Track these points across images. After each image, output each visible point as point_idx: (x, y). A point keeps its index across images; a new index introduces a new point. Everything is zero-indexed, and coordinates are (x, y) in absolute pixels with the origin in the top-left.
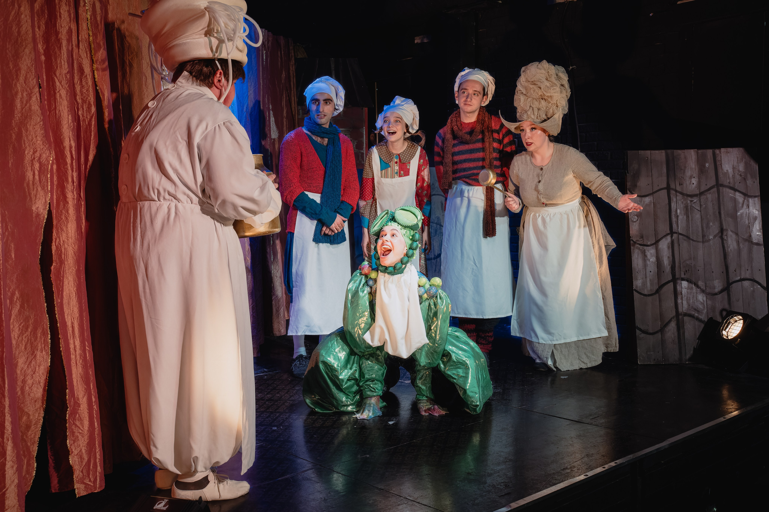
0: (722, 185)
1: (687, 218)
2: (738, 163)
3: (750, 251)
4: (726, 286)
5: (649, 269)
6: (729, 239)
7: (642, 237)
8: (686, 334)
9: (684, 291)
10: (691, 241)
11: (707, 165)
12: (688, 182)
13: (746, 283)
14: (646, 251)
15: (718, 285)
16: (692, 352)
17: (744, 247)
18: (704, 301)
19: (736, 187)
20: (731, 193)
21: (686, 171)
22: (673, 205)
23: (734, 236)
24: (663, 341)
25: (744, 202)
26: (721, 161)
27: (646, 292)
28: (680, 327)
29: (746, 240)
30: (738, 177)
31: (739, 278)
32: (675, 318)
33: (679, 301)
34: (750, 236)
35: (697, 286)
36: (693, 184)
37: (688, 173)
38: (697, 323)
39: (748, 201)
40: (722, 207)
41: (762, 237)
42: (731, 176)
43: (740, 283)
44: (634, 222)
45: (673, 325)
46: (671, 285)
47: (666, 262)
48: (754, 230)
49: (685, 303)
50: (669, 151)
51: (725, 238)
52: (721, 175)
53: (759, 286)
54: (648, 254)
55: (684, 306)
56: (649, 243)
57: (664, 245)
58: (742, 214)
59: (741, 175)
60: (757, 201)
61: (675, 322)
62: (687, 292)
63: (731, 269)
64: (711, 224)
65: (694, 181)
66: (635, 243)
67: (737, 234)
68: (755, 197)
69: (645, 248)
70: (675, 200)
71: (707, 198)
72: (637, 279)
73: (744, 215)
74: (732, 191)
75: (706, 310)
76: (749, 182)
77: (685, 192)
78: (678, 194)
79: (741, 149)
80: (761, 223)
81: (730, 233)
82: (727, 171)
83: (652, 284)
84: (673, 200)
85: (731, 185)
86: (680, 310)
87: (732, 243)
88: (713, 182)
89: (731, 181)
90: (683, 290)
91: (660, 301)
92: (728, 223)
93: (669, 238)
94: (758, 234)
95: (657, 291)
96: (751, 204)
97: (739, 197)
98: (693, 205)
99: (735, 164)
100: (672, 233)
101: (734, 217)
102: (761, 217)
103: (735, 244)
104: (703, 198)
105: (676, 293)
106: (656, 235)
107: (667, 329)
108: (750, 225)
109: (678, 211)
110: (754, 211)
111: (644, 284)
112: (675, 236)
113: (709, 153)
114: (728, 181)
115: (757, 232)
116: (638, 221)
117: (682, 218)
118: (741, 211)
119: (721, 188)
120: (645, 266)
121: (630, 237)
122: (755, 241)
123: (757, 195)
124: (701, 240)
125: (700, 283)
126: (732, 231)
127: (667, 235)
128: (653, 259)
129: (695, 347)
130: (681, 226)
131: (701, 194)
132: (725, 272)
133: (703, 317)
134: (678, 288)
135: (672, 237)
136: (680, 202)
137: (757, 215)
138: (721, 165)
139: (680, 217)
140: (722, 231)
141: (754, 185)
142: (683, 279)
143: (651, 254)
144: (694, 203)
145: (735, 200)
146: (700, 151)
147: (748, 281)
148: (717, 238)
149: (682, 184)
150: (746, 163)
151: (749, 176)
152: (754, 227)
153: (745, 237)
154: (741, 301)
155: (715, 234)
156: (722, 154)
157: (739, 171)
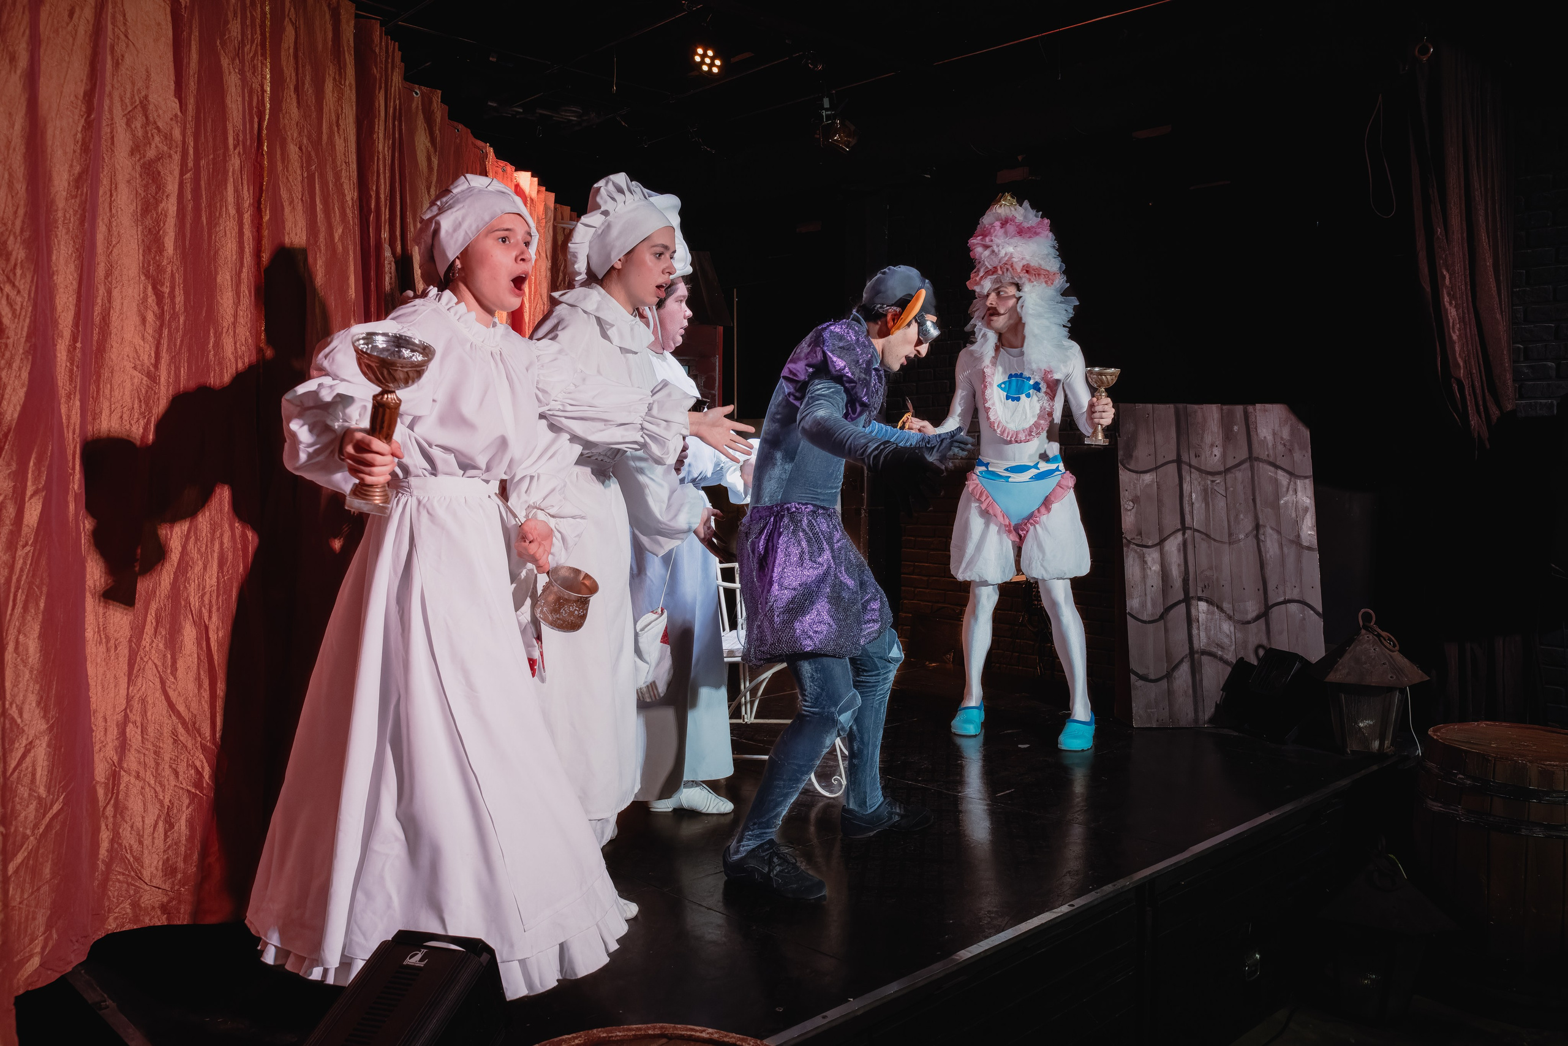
0: (1257, 459)
1: (1206, 505)
2: (1280, 426)
3: (1299, 559)
4: (1263, 610)
5: (1150, 582)
6: (1268, 539)
7: (1140, 534)
8: (1205, 683)
9: (1202, 617)
10: (1212, 541)
11: (1236, 428)
12: (1208, 453)
13: (1293, 607)
14: (1146, 555)
15: (1252, 609)
16: (1213, 710)
17: (1290, 552)
18: (1230, 632)
19: (1278, 463)
20: (1270, 471)
21: (1205, 435)
22: (1186, 487)
23: (1275, 536)
24: (1170, 693)
25: (1289, 485)
26: (1256, 422)
27: (1145, 618)
28: (1195, 670)
29: (1292, 542)
30: (1280, 448)
31: (1282, 599)
32: (1188, 659)
33: (1195, 632)
34: (1299, 536)
35: (1220, 609)
36: (1215, 456)
37: (1208, 439)
38: (1221, 665)
39: (1295, 483)
40: (1257, 493)
41: (1316, 537)
42: (1270, 445)
43: (1284, 606)
44: (1130, 510)
45: (1185, 667)
46: (1183, 605)
47: (1175, 572)
48: (1304, 527)
49: (1203, 634)
50: (1181, 406)
51: (1262, 537)
52: (1255, 445)
53: (1312, 612)
54: (1149, 559)
55: (1201, 640)
56: (1150, 544)
57: (1173, 546)
58: (1286, 503)
59: (1285, 445)
60: (1309, 484)
61: (1189, 663)
62: (1207, 618)
63: (1271, 586)
64: (1242, 516)
65: (1217, 451)
66: (1129, 542)
67: (1279, 532)
68: (1306, 477)
69: (1145, 550)
70: (1188, 479)
71: (1236, 479)
72: (1133, 598)
73: (1290, 505)
74: (1272, 469)
75: (1233, 647)
76: (1297, 455)
77: (1203, 468)
78: (1193, 470)
79: (1286, 406)
80: (1314, 517)
81: (1269, 531)
82: (1265, 437)
83: (1154, 605)
84: (1185, 480)
85: (1271, 460)
86: (1196, 646)
87: (1271, 546)
88: (1243, 454)
89: (1271, 452)
90: (1200, 615)
91: (1166, 631)
92: (1266, 516)
93: (1179, 537)
94: (1309, 533)
95: (1162, 617)
96: (1299, 489)
97: (1283, 478)
98: (1216, 488)
99: (1277, 428)
100: (1184, 528)
101: (1275, 505)
102: (1314, 508)
103: (1276, 545)
104: (1229, 476)
105: (1190, 620)
106: (1161, 530)
107: (1176, 674)
108: (1298, 519)
109: (1194, 496)
110: (1305, 498)
111: (1143, 605)
112: (1189, 533)
113: (1239, 409)
114: (1266, 453)
115: (1308, 530)
116: (1134, 510)
117: (1199, 506)
118: (1284, 499)
119: (1256, 463)
120: (1144, 577)
121: (1123, 533)
122: (1305, 544)
123: (1308, 474)
124: (1226, 539)
125: (1226, 606)
126: (1272, 528)
127: (1178, 530)
128: (1156, 567)
129: (1218, 702)
130: (1197, 519)
131: (1227, 471)
132: (1261, 591)
133: (1231, 657)
134: (1193, 612)
135: (1184, 534)
136: (1196, 483)
137: (1308, 505)
138: (1256, 429)
139: (1196, 505)
140: (1257, 527)
141: (1304, 460)
142: (1200, 599)
143: (1153, 559)
144: (1218, 483)
145: (1276, 482)
146: (1225, 407)
147: (1295, 604)
148: (1250, 538)
149: (1199, 456)
150: (1291, 426)
151: (1296, 447)
152: (1305, 523)
153: (1292, 538)
154: (1285, 633)
155: (1247, 532)
156: (1258, 413)
157: (1282, 438)
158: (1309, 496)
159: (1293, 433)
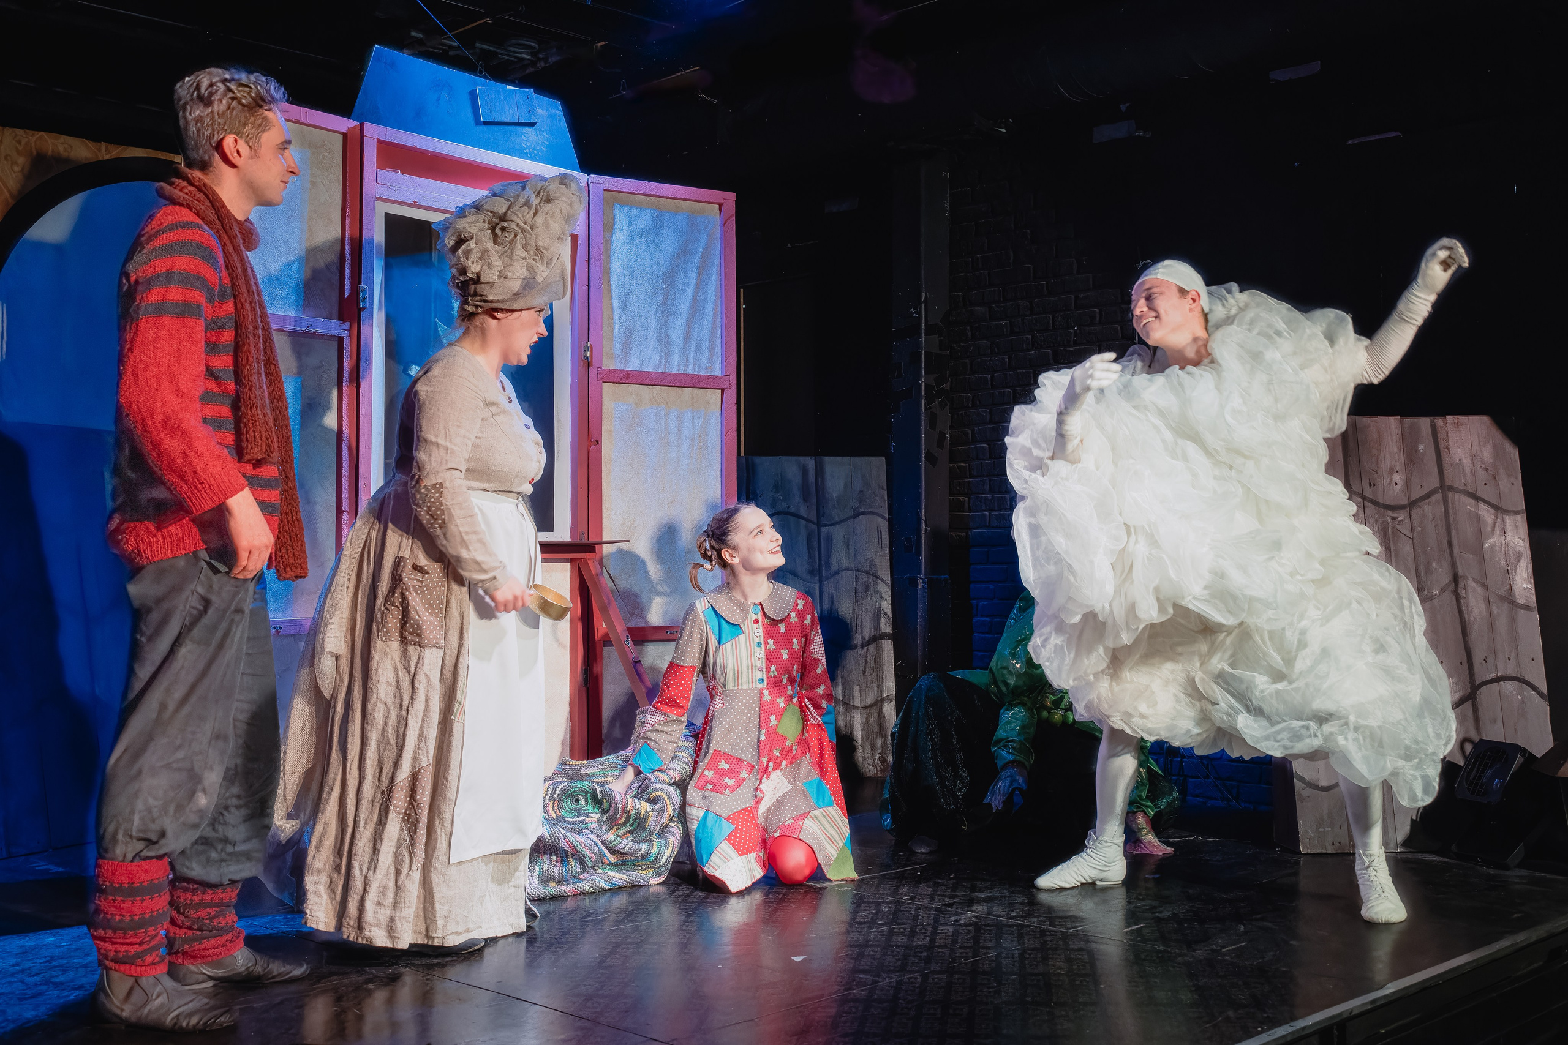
0: (1451, 488)
1: (1387, 550)
2: (1480, 446)
3: (1512, 621)
4: (1469, 690)
6: (1470, 596)
11: (1421, 448)
12: (1386, 481)
13: (1509, 687)
16: (1407, 827)
17: (1501, 612)
19: (1479, 493)
20: (1469, 504)
21: (1382, 457)
23: (1480, 590)
25: (1495, 522)
26: (1448, 441)
29: (1502, 598)
30: (1482, 475)
31: (1493, 675)
34: (1511, 590)
36: (1396, 484)
37: (1386, 462)
39: (1503, 521)
40: (1454, 533)
41: (1534, 592)
42: (1468, 470)
43: (1495, 686)
48: (1518, 579)
51: (1462, 593)
52: (1448, 470)
53: (1533, 693)
58: (1493, 546)
59: (1486, 470)
60: (1521, 521)
63: (1477, 659)
64: (1434, 565)
65: (1398, 478)
67: (1485, 586)
68: (1516, 513)
71: (1424, 514)
74: (1472, 501)
76: (1504, 482)
77: (1381, 502)
78: (1367, 505)
79: (1486, 419)
80: (1530, 565)
81: (1472, 584)
82: (1460, 460)
85: (1470, 489)
87: (1476, 606)
88: (1435, 482)
89: (1469, 479)
92: (1467, 564)
94: (1525, 586)
96: (1508, 528)
97: (1487, 514)
98: (1398, 527)
99: (1476, 448)
101: (1479, 551)
102: (1529, 553)
103: (1482, 603)
104: (1416, 511)
108: (1509, 568)
110: (1516, 540)
113: (1424, 423)
114: (1463, 481)
115: (1523, 583)
118: (1490, 541)
119: (1450, 494)
122: (1521, 601)
123: (1519, 509)
126: (1475, 580)
129: (1414, 818)
131: (1412, 504)
132: (1466, 662)
136: (1372, 520)
137: (1521, 549)
138: (1448, 449)
140: (1456, 579)
141: (1513, 489)
144: (1402, 521)
145: (1477, 519)
146: (1408, 421)
147: (1511, 682)
148: (1447, 593)
149: (1374, 486)
150: (1495, 447)
151: (1502, 471)
152: (1518, 572)
153: (1502, 592)
154: (1500, 723)
155: (1442, 584)
156: (1450, 429)
157: (1482, 461)
158: (1523, 537)
159: (1497, 452)
